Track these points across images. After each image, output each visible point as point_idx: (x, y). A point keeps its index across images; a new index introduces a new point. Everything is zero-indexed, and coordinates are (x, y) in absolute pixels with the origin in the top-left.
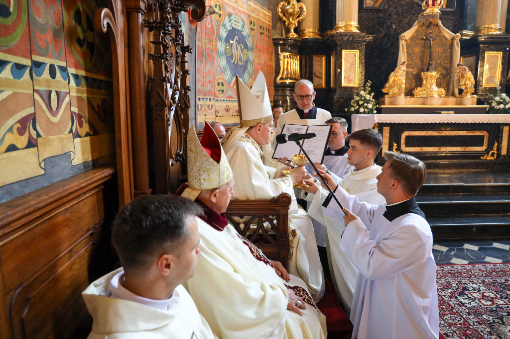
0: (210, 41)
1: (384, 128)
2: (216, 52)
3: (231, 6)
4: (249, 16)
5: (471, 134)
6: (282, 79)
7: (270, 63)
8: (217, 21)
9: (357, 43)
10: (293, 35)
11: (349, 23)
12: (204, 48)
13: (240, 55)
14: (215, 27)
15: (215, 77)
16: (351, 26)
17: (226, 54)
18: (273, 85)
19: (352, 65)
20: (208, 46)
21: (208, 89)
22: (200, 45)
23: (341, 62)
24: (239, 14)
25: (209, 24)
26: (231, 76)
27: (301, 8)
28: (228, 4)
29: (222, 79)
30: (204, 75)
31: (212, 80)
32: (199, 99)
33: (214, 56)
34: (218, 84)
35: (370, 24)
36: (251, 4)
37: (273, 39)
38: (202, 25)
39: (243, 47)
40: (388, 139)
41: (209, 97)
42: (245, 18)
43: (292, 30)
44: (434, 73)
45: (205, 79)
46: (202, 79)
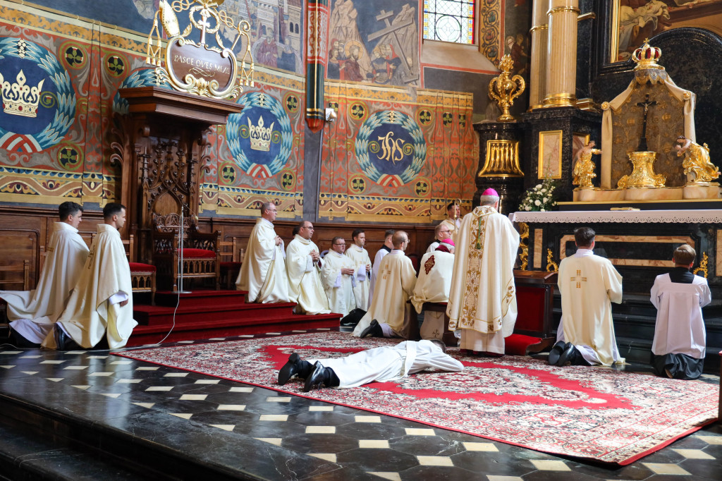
0: (343, 141)
1: (536, 230)
2: (352, 151)
3: (381, 103)
4: (418, 107)
5: (663, 240)
6: (486, 173)
7: (466, 155)
8: (355, 121)
9: (559, 121)
10: (507, 116)
11: (557, 95)
12: (333, 148)
13: (397, 151)
14: (352, 128)
15: (349, 174)
16: (559, 98)
17: (369, 151)
18: (473, 180)
19: (555, 150)
20: (338, 146)
21: (337, 186)
22: (327, 146)
23: (538, 147)
24: (398, 108)
25: (342, 126)
26: (378, 172)
27: (518, 81)
28: (375, 102)
29: (361, 176)
30: (332, 173)
31: (345, 178)
32: (323, 195)
33: (349, 154)
34: (355, 181)
35: (615, 88)
36: (422, 93)
37: (474, 126)
38: (331, 129)
39: (403, 141)
40: (541, 245)
41: (338, 194)
42: (409, 111)
43: (506, 111)
44: (645, 154)
45: (332, 177)
46: (328, 178)
